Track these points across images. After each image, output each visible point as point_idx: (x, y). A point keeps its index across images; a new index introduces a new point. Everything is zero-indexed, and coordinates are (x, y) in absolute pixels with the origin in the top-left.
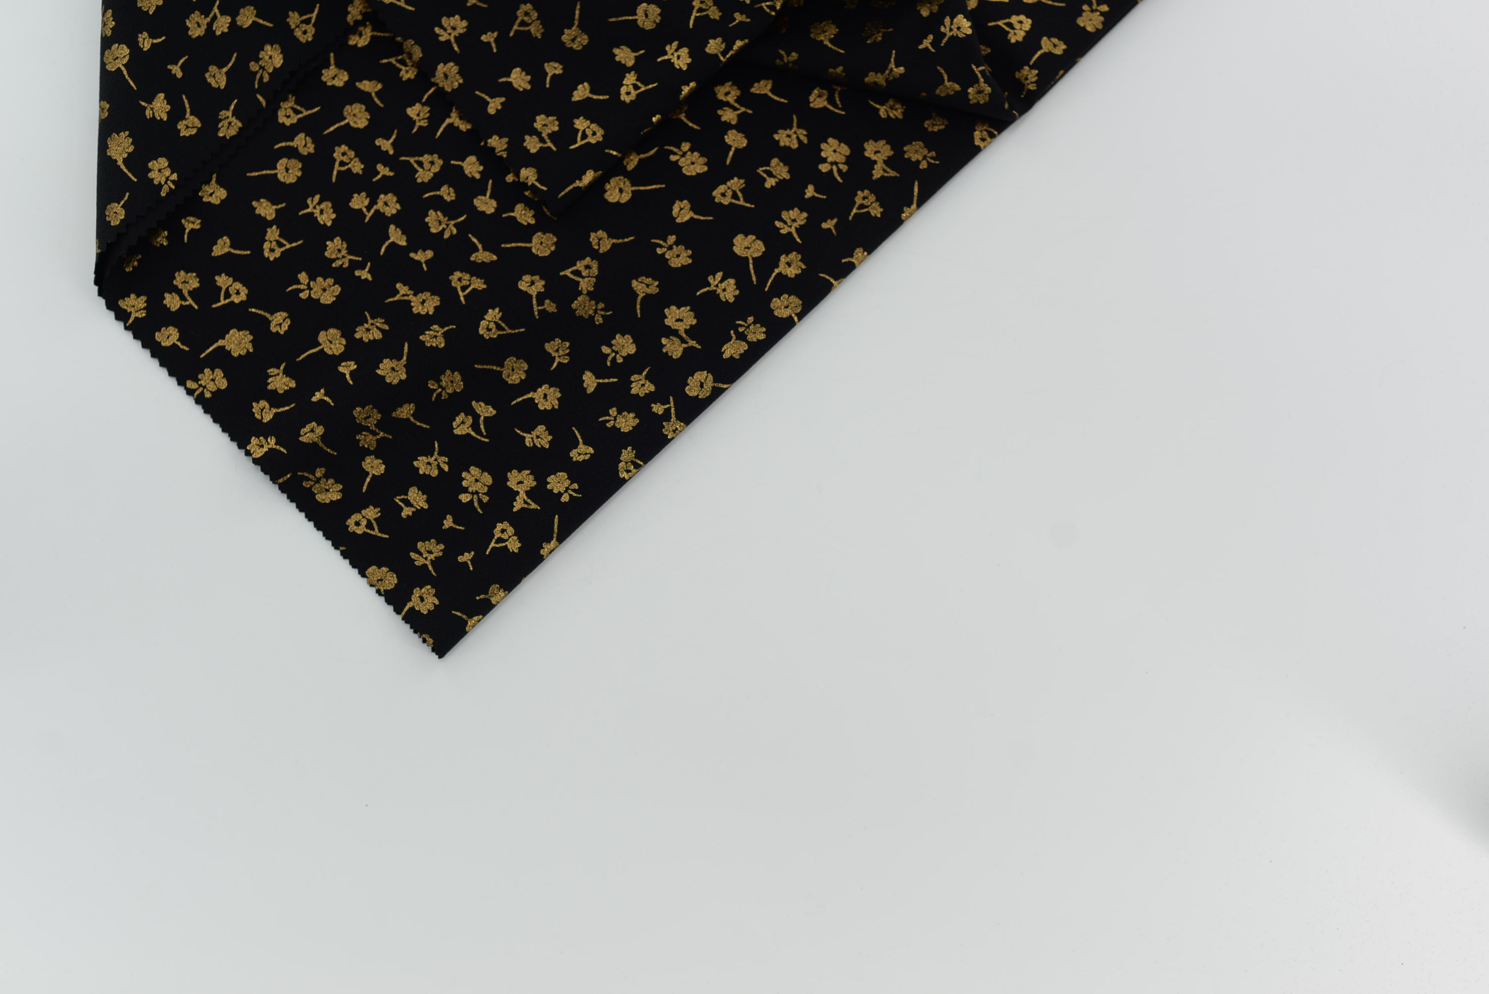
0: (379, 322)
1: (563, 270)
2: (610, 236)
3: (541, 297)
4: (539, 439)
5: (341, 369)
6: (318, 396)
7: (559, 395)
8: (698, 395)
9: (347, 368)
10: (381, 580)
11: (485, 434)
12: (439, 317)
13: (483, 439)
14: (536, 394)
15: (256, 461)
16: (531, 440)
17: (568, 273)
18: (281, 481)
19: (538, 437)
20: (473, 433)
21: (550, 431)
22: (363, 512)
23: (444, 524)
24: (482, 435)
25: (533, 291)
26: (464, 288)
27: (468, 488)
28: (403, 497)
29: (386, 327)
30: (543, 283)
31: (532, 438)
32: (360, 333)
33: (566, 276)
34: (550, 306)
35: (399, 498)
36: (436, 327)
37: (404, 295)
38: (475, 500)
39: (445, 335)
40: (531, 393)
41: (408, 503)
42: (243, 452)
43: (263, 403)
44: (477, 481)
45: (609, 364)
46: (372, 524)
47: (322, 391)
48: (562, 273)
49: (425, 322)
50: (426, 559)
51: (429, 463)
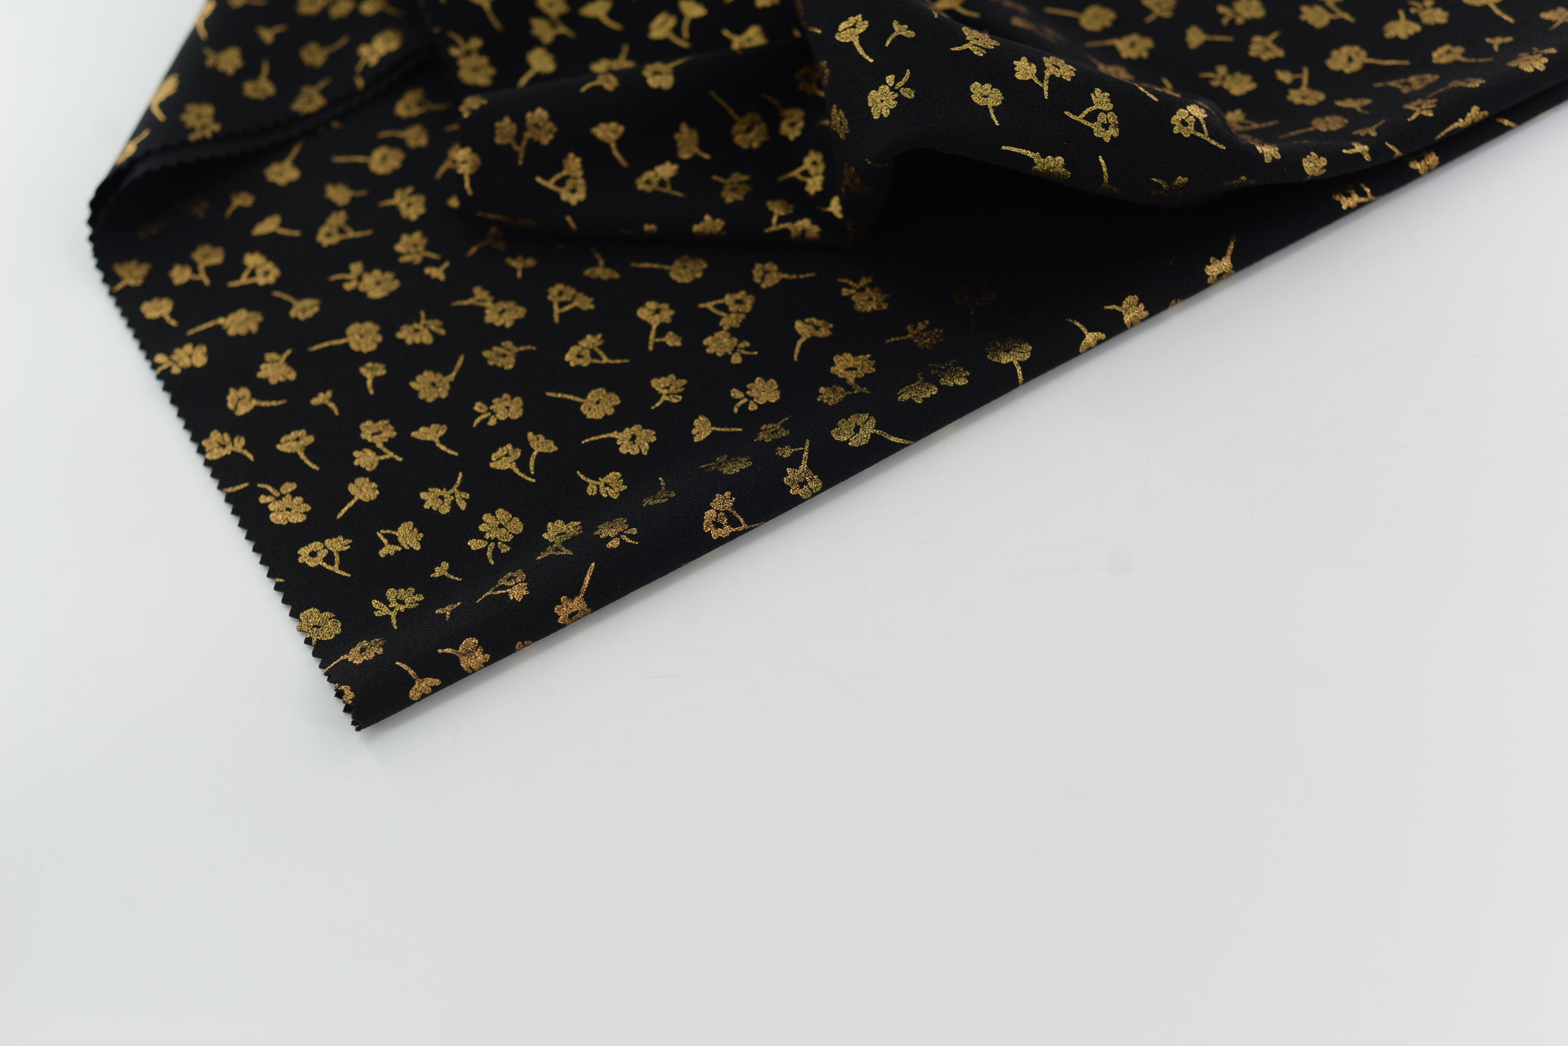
0: (436, 325)
1: (705, 301)
2: (781, 270)
3: (663, 329)
4: (608, 489)
5: (363, 370)
6: (322, 399)
7: (653, 439)
8: (848, 441)
9: (371, 372)
10: (318, 627)
11: (533, 473)
12: (516, 333)
13: (530, 479)
14: (620, 434)
15: (207, 463)
16: (595, 487)
17: (710, 306)
18: (230, 490)
19: (606, 485)
20: (517, 471)
21: (626, 479)
22: (327, 542)
23: (434, 572)
24: (529, 474)
25: (655, 322)
26: (562, 305)
27: (485, 533)
28: (388, 531)
29: (442, 332)
30: (672, 313)
31: (598, 486)
32: (406, 334)
33: (706, 310)
34: (672, 340)
35: (384, 532)
36: (509, 344)
37: (479, 300)
38: (489, 549)
39: (519, 356)
40: (615, 432)
41: (393, 540)
42: (193, 447)
43: (244, 392)
44: (501, 526)
45: (736, 410)
46: (334, 557)
47: (329, 393)
48: (702, 306)
49: (497, 335)
50: (392, 609)
51: (442, 498)
